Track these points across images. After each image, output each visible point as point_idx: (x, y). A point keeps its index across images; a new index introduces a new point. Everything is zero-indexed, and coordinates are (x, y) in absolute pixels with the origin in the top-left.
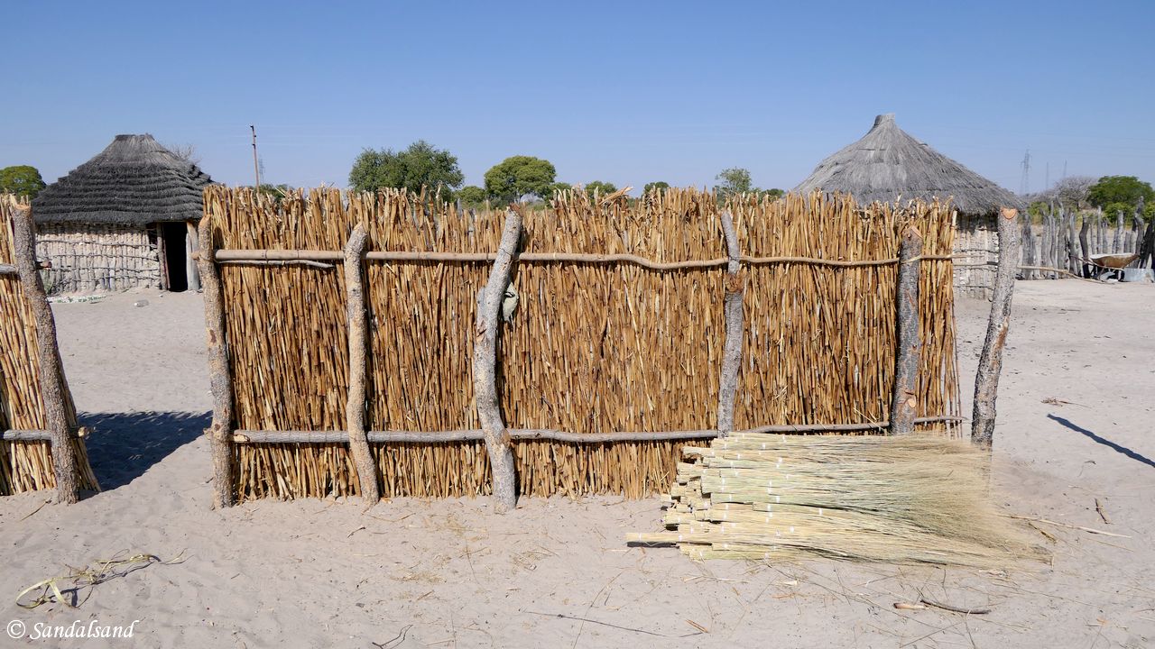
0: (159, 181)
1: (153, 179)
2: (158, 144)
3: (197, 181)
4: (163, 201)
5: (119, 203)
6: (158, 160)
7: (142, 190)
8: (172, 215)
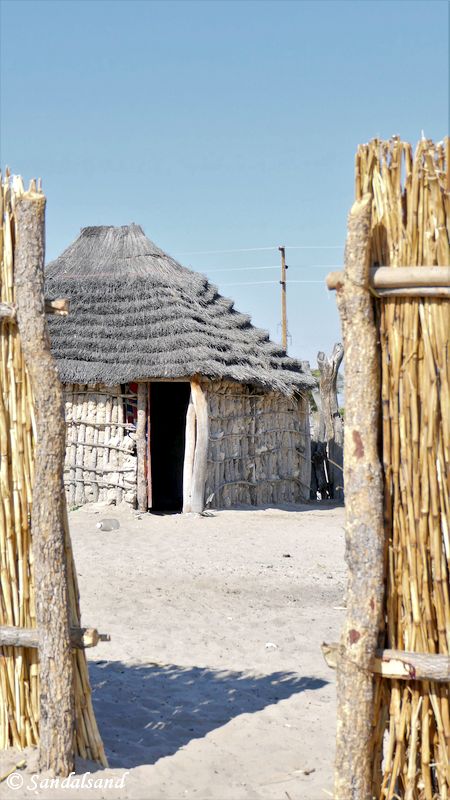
0: (147, 307)
1: (138, 303)
2: (149, 243)
3: (212, 309)
4: (154, 343)
5: (79, 345)
6: (149, 270)
7: (119, 323)
8: (167, 368)
